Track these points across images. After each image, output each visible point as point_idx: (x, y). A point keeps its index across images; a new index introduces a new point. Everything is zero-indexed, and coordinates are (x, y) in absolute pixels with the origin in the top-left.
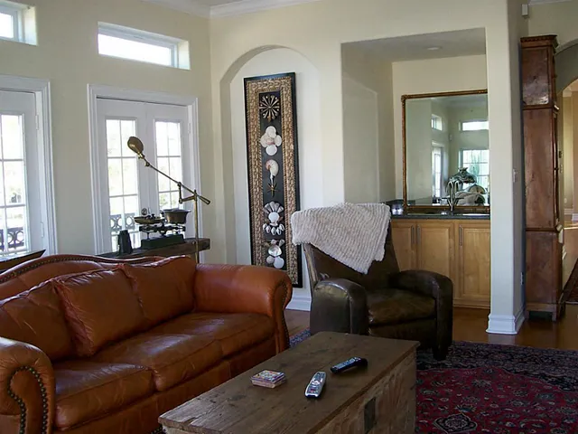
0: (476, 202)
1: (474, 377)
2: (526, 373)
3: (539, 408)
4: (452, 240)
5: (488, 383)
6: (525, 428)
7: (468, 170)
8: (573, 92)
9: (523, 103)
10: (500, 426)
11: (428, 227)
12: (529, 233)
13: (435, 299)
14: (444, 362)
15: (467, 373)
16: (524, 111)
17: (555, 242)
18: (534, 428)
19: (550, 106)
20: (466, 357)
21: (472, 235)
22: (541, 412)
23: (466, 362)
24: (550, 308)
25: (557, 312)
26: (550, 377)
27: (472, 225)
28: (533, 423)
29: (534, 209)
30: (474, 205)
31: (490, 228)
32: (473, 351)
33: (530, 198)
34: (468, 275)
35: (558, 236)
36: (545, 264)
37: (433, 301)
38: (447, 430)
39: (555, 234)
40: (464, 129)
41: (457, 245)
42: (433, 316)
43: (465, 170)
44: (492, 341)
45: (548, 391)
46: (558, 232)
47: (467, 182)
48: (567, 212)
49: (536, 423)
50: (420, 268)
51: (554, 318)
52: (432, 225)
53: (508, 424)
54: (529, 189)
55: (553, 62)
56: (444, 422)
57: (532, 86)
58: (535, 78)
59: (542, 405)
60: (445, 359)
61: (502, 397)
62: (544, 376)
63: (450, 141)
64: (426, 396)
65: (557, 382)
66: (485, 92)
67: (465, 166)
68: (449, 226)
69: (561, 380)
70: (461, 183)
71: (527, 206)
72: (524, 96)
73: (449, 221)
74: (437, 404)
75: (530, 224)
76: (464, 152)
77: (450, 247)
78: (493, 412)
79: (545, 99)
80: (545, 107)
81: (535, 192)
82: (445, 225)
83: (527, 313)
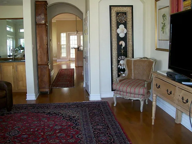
0: (23, 56)
1: (21, 116)
2: (39, 112)
3: (42, 123)
4: (13, 70)
5: (26, 117)
6: (37, 130)
7: (22, 46)
8: (57, 21)
9: (36, 22)
10: (29, 131)
11: (5, 65)
12: (39, 66)
13: (6, 90)
14: (10, 112)
15: (19, 115)
16: (37, 25)
17: (47, 69)
18: (40, 130)
19: (45, 24)
20: (18, 110)
21: (20, 67)
22: (43, 124)
23: (19, 111)
24: (47, 90)
25: (49, 91)
26: (46, 112)
27: (21, 64)
28: (40, 128)
29: (41, 58)
30: (23, 57)
31: (25, 65)
32: (21, 107)
33: (39, 54)
34: (20, 81)
35: (48, 67)
36: (44, 76)
37: (5, 91)
38: (10, 136)
39: (47, 66)
40: (21, 31)
41: (15, 71)
42: (5, 97)
43: (21, 45)
44: (28, 103)
45: (45, 117)
46: (48, 65)
47: (22, 50)
48: (54, 59)
49: (41, 128)
50: (3, 80)
51: (48, 93)
52: (6, 65)
53: (32, 130)
54: (39, 52)
55: (46, 10)
56: (9, 133)
57: (39, 17)
58: (40, 14)
59: (43, 122)
60: (11, 111)
61: (30, 121)
62: (44, 112)
63: (16, 35)
64: (4, 125)
65: (48, 114)
66: (23, 18)
67: (21, 44)
68: (12, 64)
69: (49, 113)
70: (20, 50)
71: (38, 57)
72: (37, 20)
73: (12, 63)
74: (7, 127)
75: (40, 63)
76: (21, 39)
77: (13, 72)
78: (27, 127)
79: (43, 22)
80: (43, 24)
81: (41, 52)
82: (11, 64)
83: (40, 92)
